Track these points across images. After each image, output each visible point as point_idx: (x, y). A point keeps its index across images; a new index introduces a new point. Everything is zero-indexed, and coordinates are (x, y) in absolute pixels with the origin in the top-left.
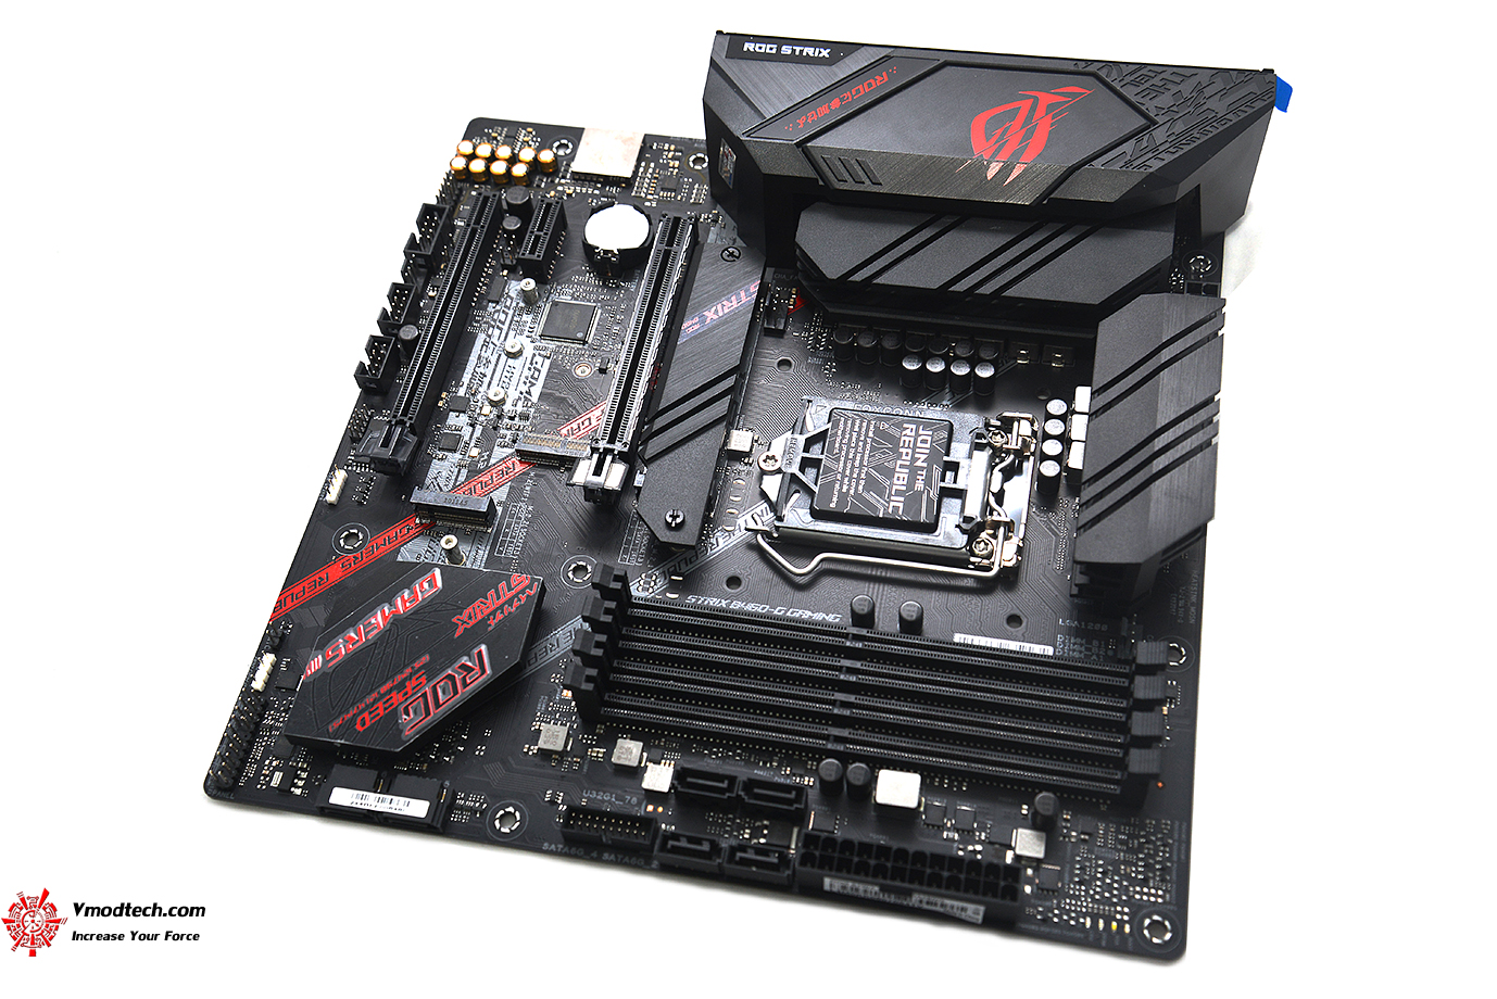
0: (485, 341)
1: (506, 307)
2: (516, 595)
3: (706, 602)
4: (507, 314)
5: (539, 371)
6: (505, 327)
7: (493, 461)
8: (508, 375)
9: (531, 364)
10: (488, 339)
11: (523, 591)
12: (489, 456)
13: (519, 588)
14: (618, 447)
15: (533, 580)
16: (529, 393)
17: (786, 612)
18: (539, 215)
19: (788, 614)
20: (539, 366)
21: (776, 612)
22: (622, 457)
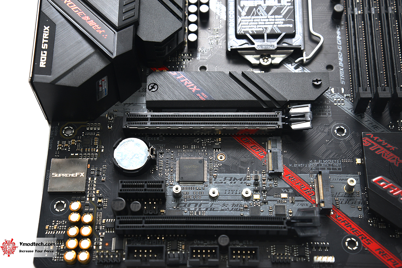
0: (210, 210)
1: (185, 206)
2: (376, 141)
3: (343, 76)
4: (190, 204)
5: (225, 178)
6: (199, 202)
7: (288, 186)
8: (231, 192)
9: (222, 183)
10: (209, 209)
11: (372, 139)
12: (285, 188)
13: (370, 141)
14: (280, 116)
15: (365, 136)
16: (241, 180)
17: (339, 45)
18: (130, 190)
19: (341, 44)
20: (223, 179)
21: (341, 49)
22: (286, 112)
